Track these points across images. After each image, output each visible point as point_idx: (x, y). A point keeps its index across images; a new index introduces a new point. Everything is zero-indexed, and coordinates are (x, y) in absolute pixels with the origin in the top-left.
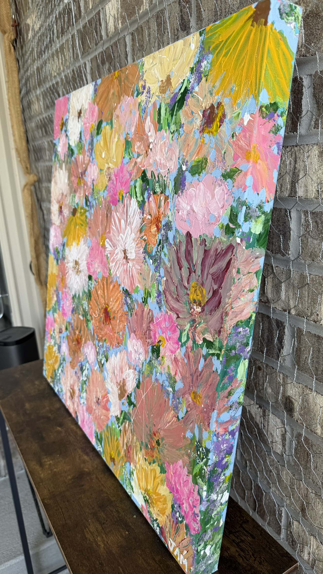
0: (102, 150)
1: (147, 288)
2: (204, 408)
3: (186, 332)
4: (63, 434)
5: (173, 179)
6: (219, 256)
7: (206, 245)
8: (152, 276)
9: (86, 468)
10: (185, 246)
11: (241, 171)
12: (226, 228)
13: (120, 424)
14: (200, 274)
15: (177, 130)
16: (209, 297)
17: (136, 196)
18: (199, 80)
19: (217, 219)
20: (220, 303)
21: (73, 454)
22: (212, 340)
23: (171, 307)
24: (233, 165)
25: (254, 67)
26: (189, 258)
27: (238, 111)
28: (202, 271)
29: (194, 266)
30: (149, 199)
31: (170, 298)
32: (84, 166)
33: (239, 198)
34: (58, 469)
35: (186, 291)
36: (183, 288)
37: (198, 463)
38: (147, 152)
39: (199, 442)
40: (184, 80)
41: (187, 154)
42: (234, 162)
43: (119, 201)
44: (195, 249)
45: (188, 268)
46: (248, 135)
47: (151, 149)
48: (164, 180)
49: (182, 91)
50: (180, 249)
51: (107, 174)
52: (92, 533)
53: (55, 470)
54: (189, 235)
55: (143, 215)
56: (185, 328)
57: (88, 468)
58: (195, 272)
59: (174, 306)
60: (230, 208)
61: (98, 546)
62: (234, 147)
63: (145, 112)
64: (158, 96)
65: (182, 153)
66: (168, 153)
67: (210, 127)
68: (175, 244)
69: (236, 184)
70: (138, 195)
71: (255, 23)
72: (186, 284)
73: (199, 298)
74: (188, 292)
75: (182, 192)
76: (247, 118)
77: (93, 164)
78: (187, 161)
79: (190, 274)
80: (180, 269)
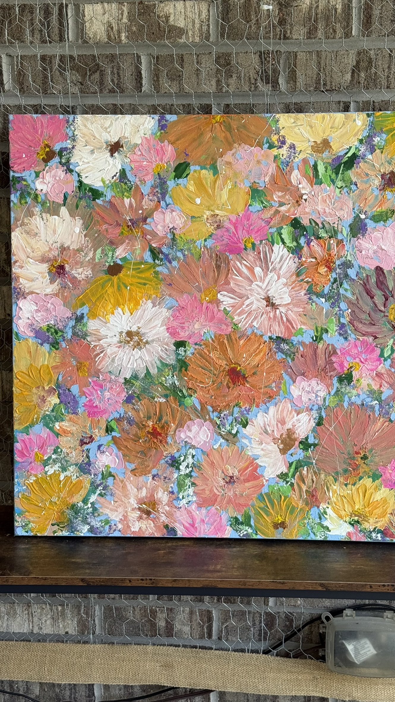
0: (193, 196)
1: (319, 325)
3: (389, 347)
5: (347, 226)
8: (326, 313)
10: (375, 278)
13: (289, 479)
15: (346, 186)
17: (284, 242)
18: (372, 150)
23: (364, 333)
26: (383, 287)
29: (391, 292)
30: (308, 244)
31: (360, 326)
32: (140, 212)
35: (383, 314)
36: (379, 313)
38: (297, 202)
40: (351, 147)
41: (365, 206)
43: (246, 249)
44: (389, 279)
45: (384, 295)
47: (305, 200)
48: (334, 227)
49: (349, 155)
50: (368, 282)
51: (210, 222)
54: (379, 270)
55: (300, 259)
56: (388, 344)
58: (392, 297)
59: (368, 330)
63: (288, 165)
64: (311, 155)
65: (357, 205)
66: (336, 204)
67: (392, 187)
68: (360, 279)
70: (287, 241)
72: (382, 308)
74: (386, 314)
75: (363, 236)
77: (169, 210)
78: (366, 211)
79: (387, 299)
80: (372, 298)
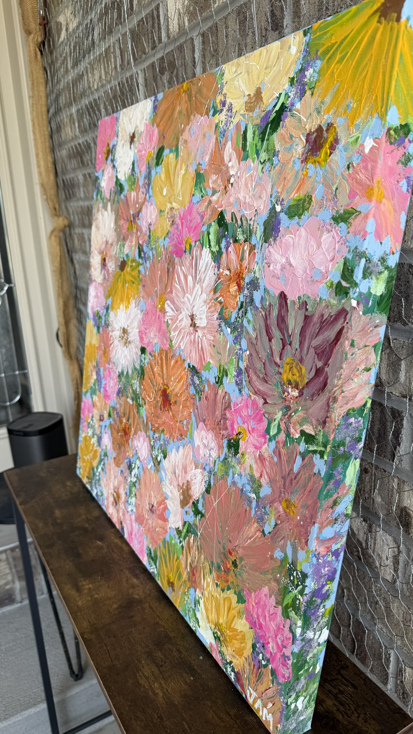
0: (163, 185)
1: (222, 364)
2: (300, 521)
3: (277, 422)
4: (105, 550)
5: (262, 223)
6: (325, 324)
7: (307, 310)
8: (229, 349)
9: (136, 595)
10: (277, 310)
11: (360, 212)
12: (336, 287)
13: (181, 539)
14: (297, 347)
15: (269, 159)
16: (311, 377)
17: (210, 246)
18: (302, 94)
19: (324, 275)
20: (325, 385)
21: (118, 576)
22: (313, 433)
23: (256, 389)
24: (348, 205)
25: (381, 76)
26: (283, 326)
27: (356, 134)
28: (301, 343)
29: (290, 336)
30: (227, 249)
31: (254, 378)
32: (137, 206)
33: (356, 248)
34: (100, 595)
35: (277, 368)
36: (274, 365)
37: (290, 591)
38: (226, 187)
39: (292, 563)
40: (280, 94)
41: (283, 190)
42: (349, 201)
43: (185, 252)
44: (291, 315)
45: (281, 339)
46: (369, 166)
47: (232, 184)
48: (250, 225)
49: (277, 108)
50: (270, 315)
51: (169, 216)
52: (147, 678)
53: (96, 596)
54: (283, 296)
55: (218, 270)
56: (276, 417)
57: (139, 595)
58: (290, 344)
59: (261, 388)
60: (343, 260)
61: (156, 694)
62: (350, 181)
63: (224, 135)
64: (243, 116)
65: (275, 189)
66: (256, 189)
67: (316, 155)
68: (263, 308)
69: (352, 229)
70: (213, 244)
71: (383, 19)
72: (278, 360)
73: (296, 378)
74: (281, 370)
75: (275, 240)
76: (369, 144)
77: (150, 203)
78: (283, 200)
79: (284, 346)
80: (270, 340)
